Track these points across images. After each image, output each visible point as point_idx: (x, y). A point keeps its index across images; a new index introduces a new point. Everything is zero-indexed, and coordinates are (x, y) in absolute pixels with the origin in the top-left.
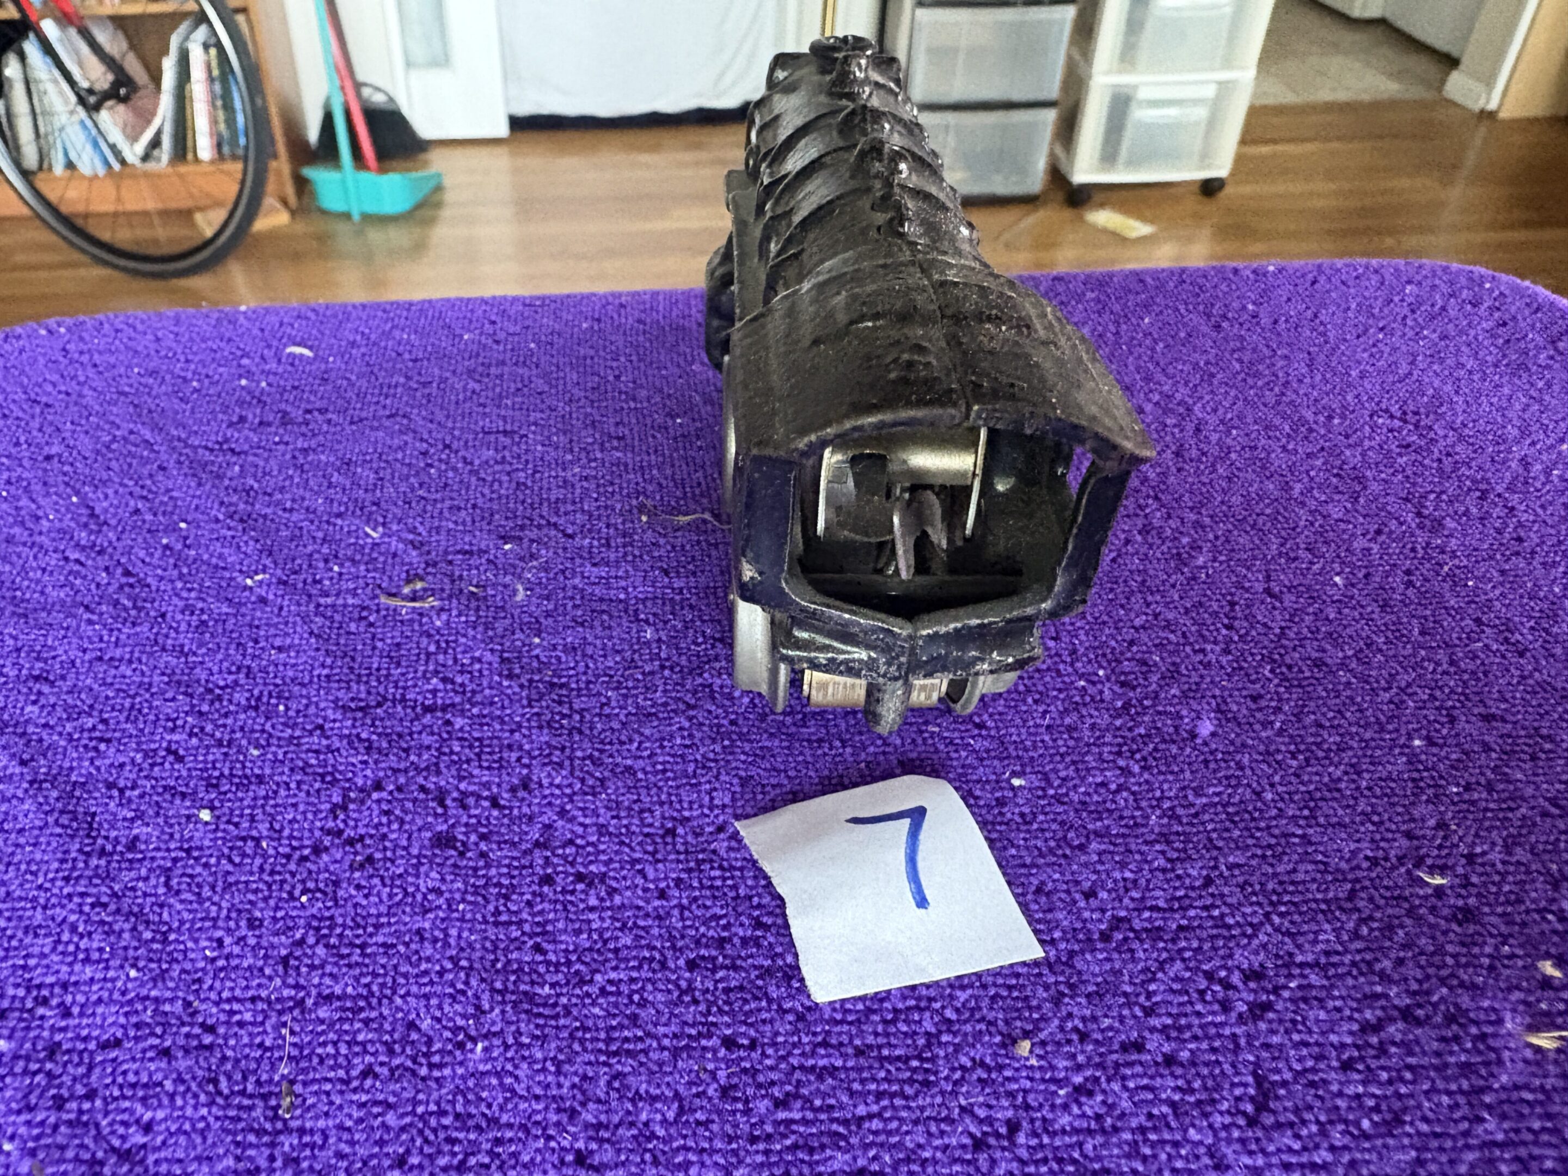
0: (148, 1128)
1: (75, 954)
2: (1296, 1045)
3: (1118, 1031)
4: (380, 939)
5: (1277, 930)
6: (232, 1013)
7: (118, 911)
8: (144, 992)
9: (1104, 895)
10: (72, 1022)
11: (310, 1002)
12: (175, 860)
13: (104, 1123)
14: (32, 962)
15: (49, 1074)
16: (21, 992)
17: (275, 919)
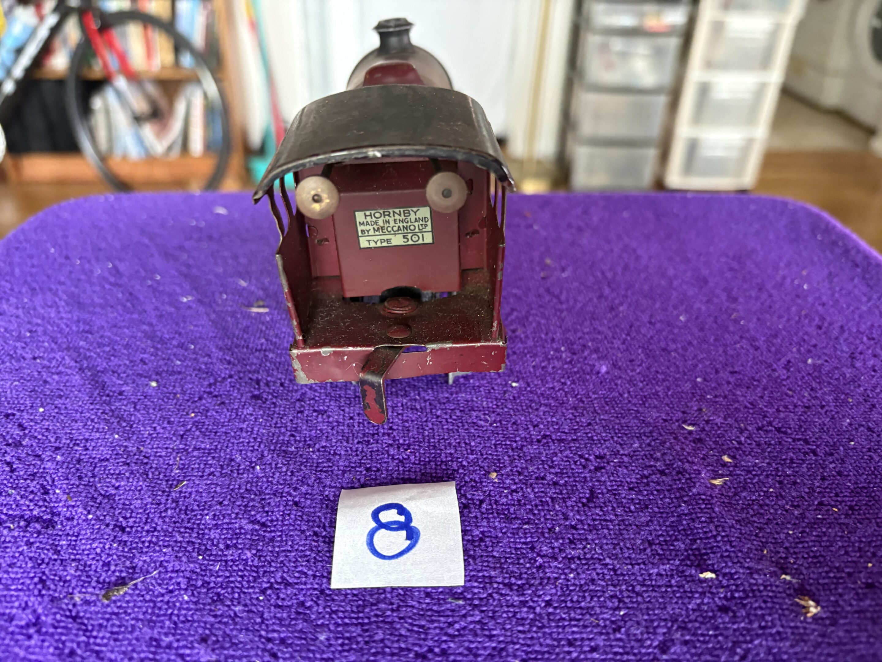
0: (117, 488)
1: (92, 430)
2: (611, 481)
3: (535, 473)
4: (224, 430)
5: (616, 442)
6: (156, 452)
7: (112, 416)
8: (121, 443)
9: (541, 426)
10: (88, 452)
11: (190, 450)
12: (139, 400)
13: (99, 485)
14: (73, 432)
15: (78, 469)
16: (68, 441)
17: (179, 422)
